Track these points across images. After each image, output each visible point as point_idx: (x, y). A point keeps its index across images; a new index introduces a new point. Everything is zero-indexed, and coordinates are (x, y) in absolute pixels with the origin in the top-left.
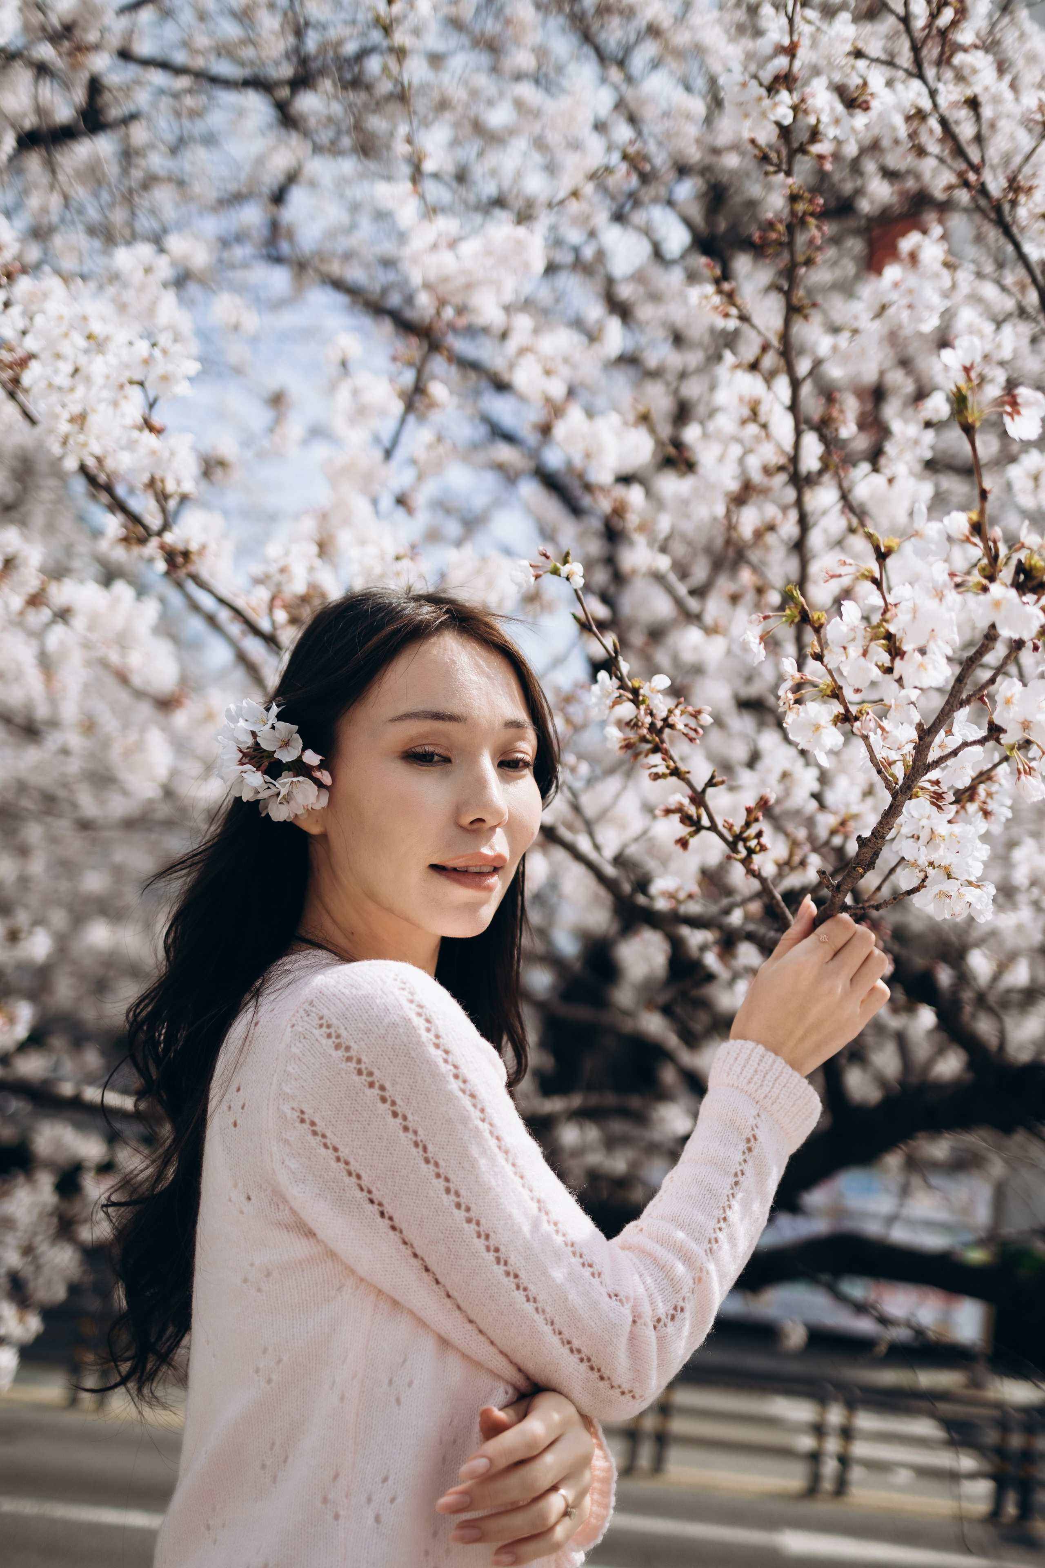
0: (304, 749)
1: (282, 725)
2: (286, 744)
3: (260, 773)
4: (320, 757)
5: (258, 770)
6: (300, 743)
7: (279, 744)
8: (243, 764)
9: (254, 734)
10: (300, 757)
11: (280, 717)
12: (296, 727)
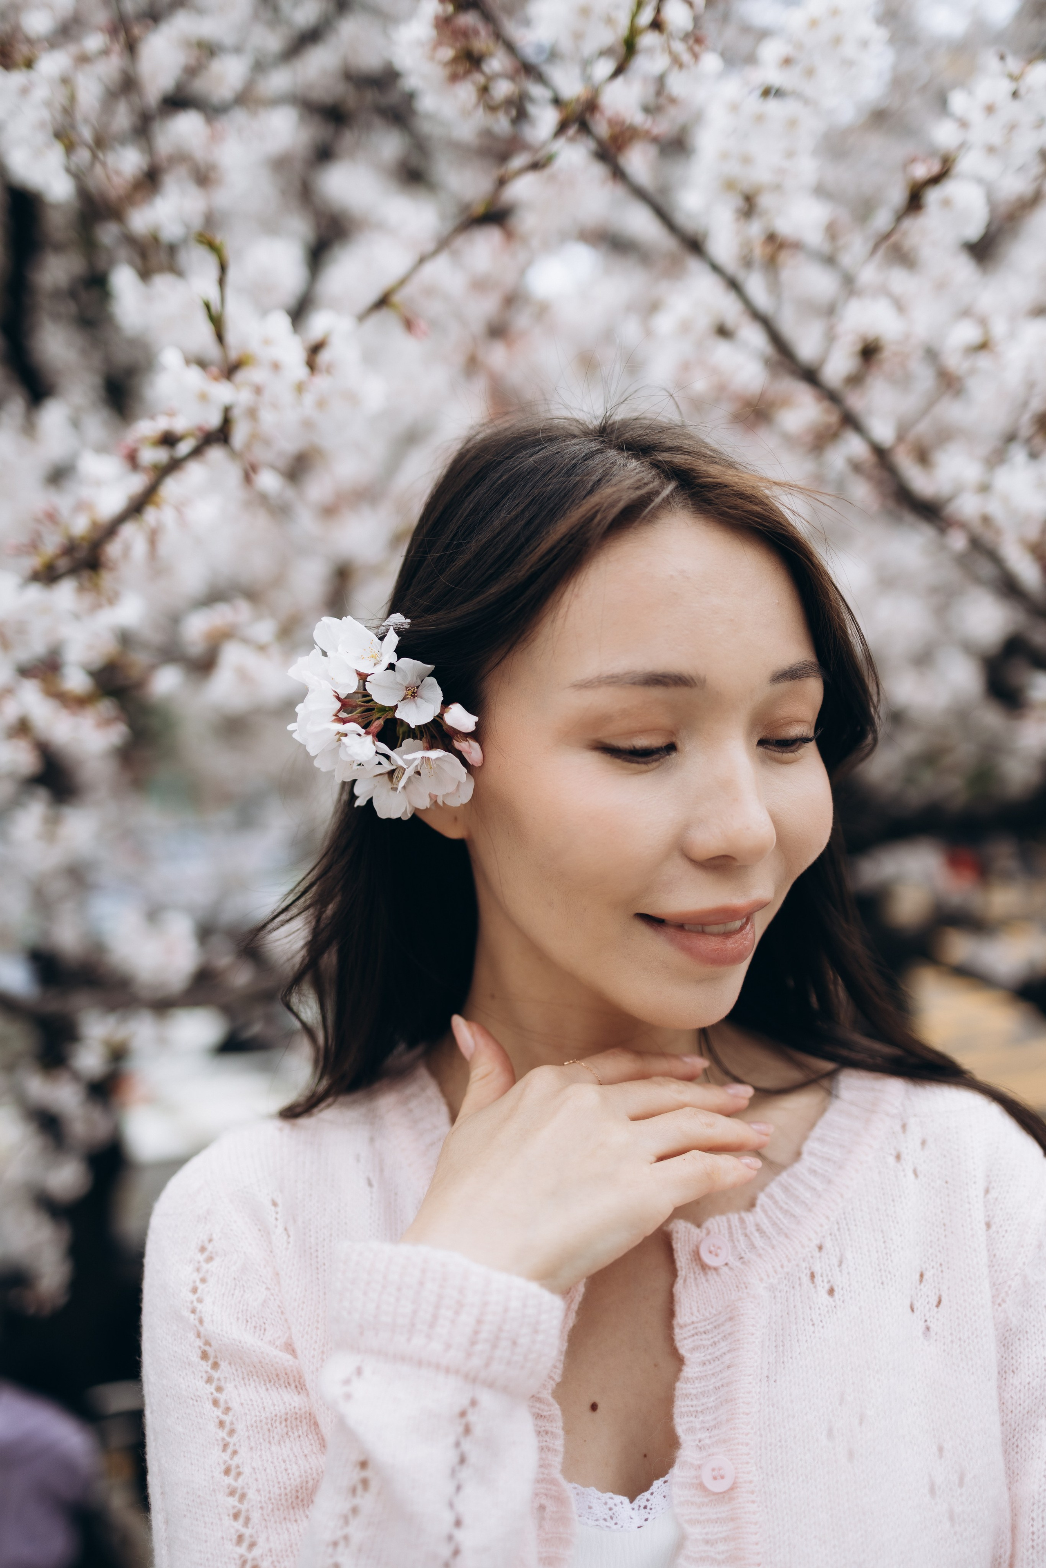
0: (446, 704)
1: (406, 663)
2: (413, 693)
3: (370, 738)
4: (476, 719)
5: (367, 733)
6: (437, 695)
7: (402, 693)
8: (344, 721)
9: (363, 677)
10: (440, 716)
11: (401, 652)
12: (430, 667)
